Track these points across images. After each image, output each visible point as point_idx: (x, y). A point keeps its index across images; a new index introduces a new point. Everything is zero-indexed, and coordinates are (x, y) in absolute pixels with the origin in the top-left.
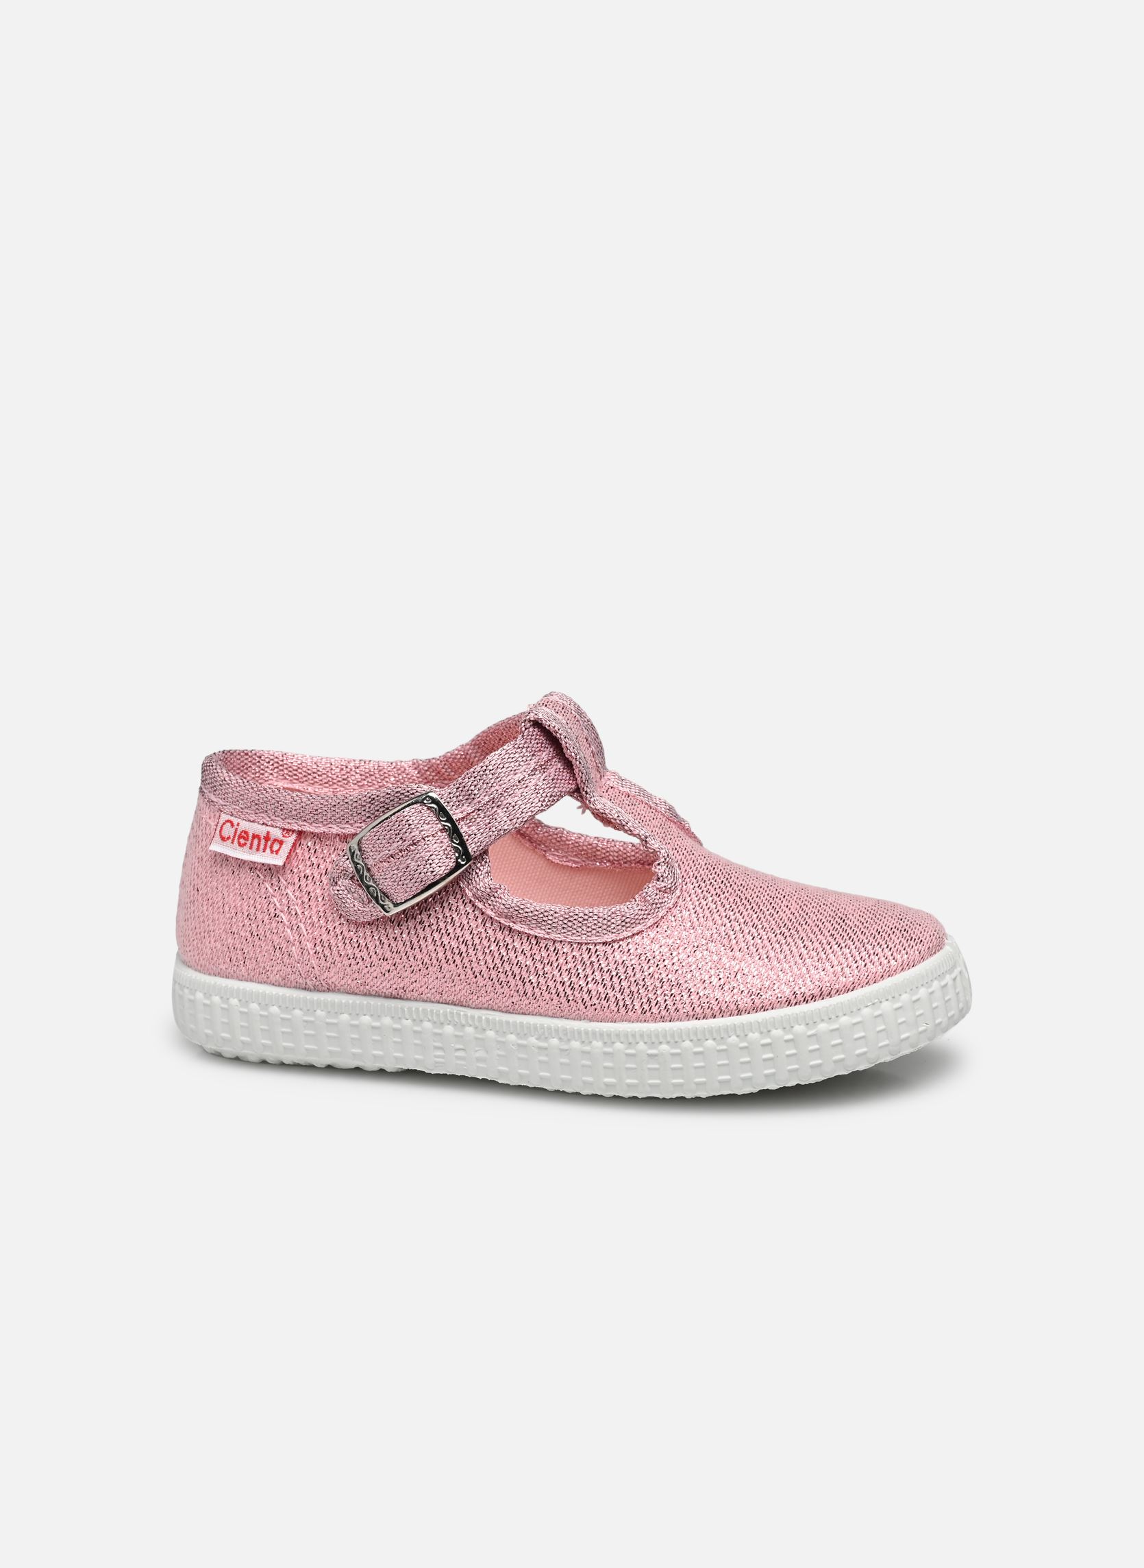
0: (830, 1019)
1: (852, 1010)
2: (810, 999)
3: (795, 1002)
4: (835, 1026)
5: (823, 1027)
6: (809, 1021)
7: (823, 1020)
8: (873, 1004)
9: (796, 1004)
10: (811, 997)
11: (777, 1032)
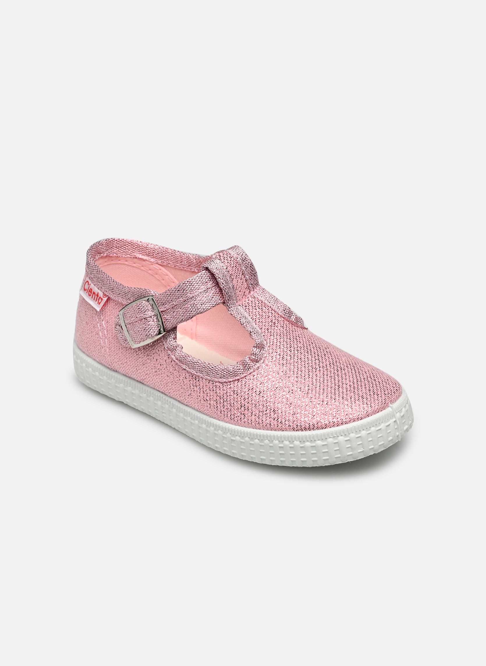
0: (311, 441)
1: (323, 438)
2: (303, 429)
3: (296, 429)
4: (314, 445)
5: (308, 444)
6: (302, 440)
7: (308, 441)
8: (334, 437)
9: (297, 431)
10: (304, 428)
11: (286, 443)
